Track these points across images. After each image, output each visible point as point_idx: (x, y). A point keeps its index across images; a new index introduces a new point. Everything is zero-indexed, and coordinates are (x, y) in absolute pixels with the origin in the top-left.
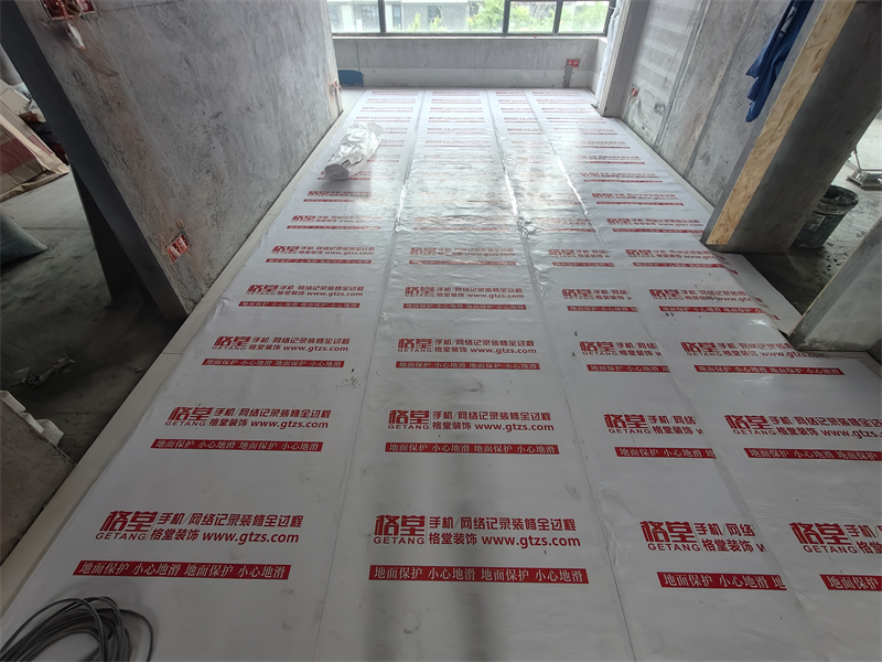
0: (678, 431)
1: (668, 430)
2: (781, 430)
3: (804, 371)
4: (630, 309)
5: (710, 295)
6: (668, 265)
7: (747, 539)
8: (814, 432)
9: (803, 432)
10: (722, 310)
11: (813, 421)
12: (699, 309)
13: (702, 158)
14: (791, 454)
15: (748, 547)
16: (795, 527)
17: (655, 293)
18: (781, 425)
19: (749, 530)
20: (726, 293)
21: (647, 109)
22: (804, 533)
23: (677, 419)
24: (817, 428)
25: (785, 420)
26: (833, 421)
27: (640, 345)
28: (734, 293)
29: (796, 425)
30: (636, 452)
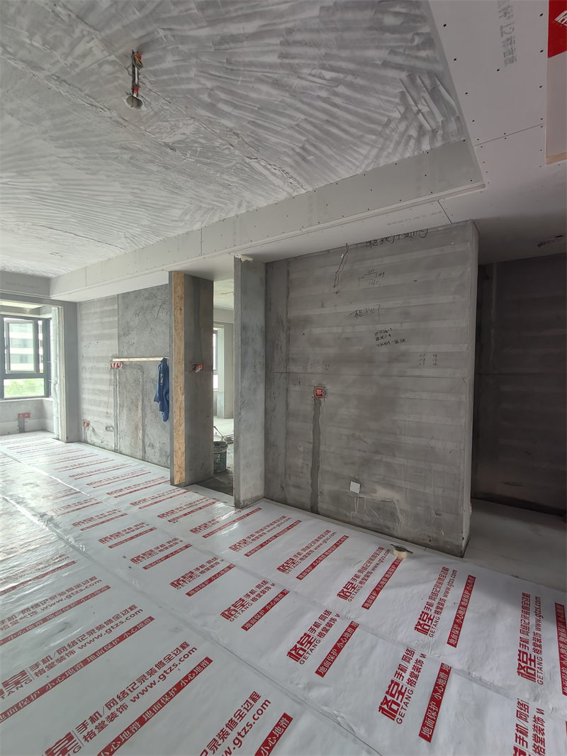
0: (212, 566)
1: (208, 569)
2: (253, 540)
3: (248, 515)
4: (151, 530)
5: (191, 505)
6: (160, 501)
7: (266, 586)
8: (265, 533)
9: (261, 536)
10: (200, 508)
11: (262, 530)
12: (189, 513)
13: (149, 446)
14: (262, 546)
15: (268, 588)
16: (279, 569)
17: (162, 516)
18: (252, 538)
19: (265, 582)
20: (198, 501)
21: (101, 431)
22: (283, 569)
23: (209, 562)
24: (265, 531)
25: (252, 536)
26: (268, 526)
27: (168, 542)
28: (201, 500)
29: (257, 535)
30: (199, 588)
